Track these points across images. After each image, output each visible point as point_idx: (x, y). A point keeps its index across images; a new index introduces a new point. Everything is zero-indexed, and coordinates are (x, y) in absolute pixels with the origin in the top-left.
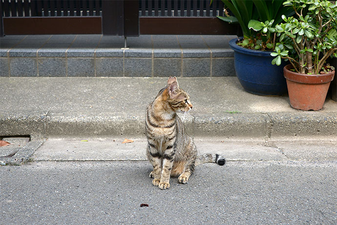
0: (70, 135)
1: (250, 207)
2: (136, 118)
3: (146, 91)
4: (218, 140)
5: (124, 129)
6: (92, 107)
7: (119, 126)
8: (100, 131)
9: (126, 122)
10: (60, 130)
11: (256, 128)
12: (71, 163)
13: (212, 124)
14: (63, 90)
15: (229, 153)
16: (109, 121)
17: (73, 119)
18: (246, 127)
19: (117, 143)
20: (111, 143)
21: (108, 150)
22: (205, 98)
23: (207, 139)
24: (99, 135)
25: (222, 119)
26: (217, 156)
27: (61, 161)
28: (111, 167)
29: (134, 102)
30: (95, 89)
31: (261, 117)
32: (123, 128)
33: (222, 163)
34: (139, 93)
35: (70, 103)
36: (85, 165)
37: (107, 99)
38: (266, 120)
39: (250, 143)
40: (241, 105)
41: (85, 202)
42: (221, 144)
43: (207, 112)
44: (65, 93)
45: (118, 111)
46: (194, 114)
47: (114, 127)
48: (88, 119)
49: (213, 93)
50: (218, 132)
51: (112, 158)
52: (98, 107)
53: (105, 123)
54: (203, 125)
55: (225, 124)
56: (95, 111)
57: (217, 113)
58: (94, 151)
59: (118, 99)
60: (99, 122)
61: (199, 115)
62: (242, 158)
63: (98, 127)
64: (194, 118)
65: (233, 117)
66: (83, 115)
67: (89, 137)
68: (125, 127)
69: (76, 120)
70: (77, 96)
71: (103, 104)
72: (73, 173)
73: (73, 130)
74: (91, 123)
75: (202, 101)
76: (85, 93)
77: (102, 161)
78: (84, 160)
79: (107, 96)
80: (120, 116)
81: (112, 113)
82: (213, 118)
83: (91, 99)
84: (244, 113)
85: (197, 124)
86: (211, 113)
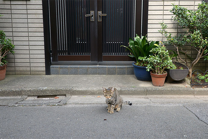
0: (80, 95)
3: (105, 80)
4: (129, 96)
6: (87, 85)
7: (96, 92)
9: (98, 90)
10: (76, 93)
11: (142, 92)
12: (80, 104)
13: (127, 91)
14: (77, 79)
16: (93, 90)
17: (80, 89)
18: (138, 92)
19: (95, 97)
20: (93, 97)
21: (92, 100)
23: (125, 96)
24: (89, 95)
25: (130, 89)
26: (129, 102)
27: (77, 104)
28: (93, 106)
29: (101, 83)
30: (88, 79)
31: (143, 88)
33: (131, 104)
34: (103, 80)
35: (80, 84)
36: (85, 105)
38: (145, 90)
39: (140, 97)
40: (136, 84)
42: (130, 98)
46: (121, 87)
47: (94, 92)
48: (86, 89)
49: (127, 80)
50: (129, 93)
51: (94, 103)
52: (89, 85)
53: (91, 91)
54: (124, 91)
55: (131, 91)
56: (88, 87)
57: (129, 87)
58: (88, 100)
59: (96, 82)
60: (89, 90)
61: (123, 88)
62: (137, 103)
63: (89, 92)
64: (121, 89)
65: (134, 88)
66: (84, 88)
67: (86, 95)
68: (98, 92)
69: (82, 90)
70: (82, 81)
71: (91, 84)
72: (81, 108)
73: (81, 93)
74: (87, 91)
75: (123, 83)
76: (85, 80)
77: (90, 104)
78: (84, 103)
79: (92, 81)
80: (96, 88)
81: (94, 87)
82: (127, 89)
83: (87, 82)
84: (137, 87)
85: (122, 91)
86: (126, 87)
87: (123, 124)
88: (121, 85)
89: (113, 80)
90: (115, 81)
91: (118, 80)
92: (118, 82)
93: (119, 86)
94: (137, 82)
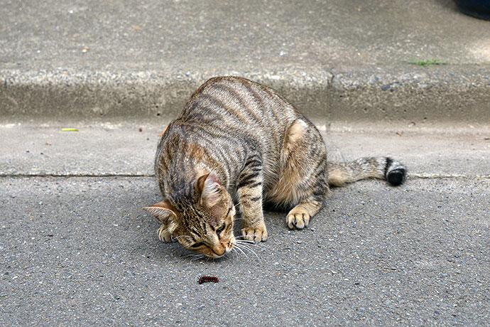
0: (35, 116)
1: (463, 287)
2: (194, 76)
3: (218, 13)
4: (388, 130)
5: (164, 102)
6: (88, 50)
7: (155, 96)
8: (107, 106)
9: (169, 86)
10: (11, 104)
11: (484, 101)
12: (36, 180)
13: (374, 90)
14: (17, 8)
15: (414, 159)
16: (130, 82)
17: (40, 78)
18: (458, 99)
19: (146, 135)
20: (133, 136)
21: (124, 150)
22: (359, 30)
23: (361, 127)
24: (104, 116)
25: (400, 79)
26: (389, 160)
27: (13, 176)
28: (132, 190)
29: (190, 38)
30: (97, 6)
32: (163, 100)
33: (396, 179)
34: (201, 18)
35: (35, 40)
36: (69, 185)
37: (125, 31)
39: (469, 137)
40: (448, 45)
41: (67, 272)
42: (395, 139)
43: (364, 62)
44: (22, 16)
45: (149, 60)
46: (331, 66)
47: (140, 98)
48: (78, 77)
49: (381, 16)
50: (389, 109)
51: (135, 169)
52: (102, 50)
53: (120, 88)
54: (354, 93)
55: (406, 90)
56: (94, 60)
57: (389, 64)
58: (91, 154)
59: (152, 30)
60: (104, 84)
61: (345, 69)
62: (447, 172)
63: (102, 98)
64: (331, 76)
65: (427, 73)
66: (67, 68)
67: (80, 120)
68: (166, 98)
69: (50, 79)
70: (52, 24)
71: (114, 42)
72: (41, 203)
73: (42, 104)
74: (86, 86)
75: (352, 36)
76: (71, 15)
77: (111, 175)
78: (68, 174)
79: (125, 23)
80: (155, 72)
81: (137, 65)
82: (379, 76)
83: (85, 31)
84: (454, 65)
85: (339, 91)
86: (372, 66)
87: (329, 306)
88: (332, 48)
89: (280, 13)
90: (294, 20)
91: (310, 17)
92: (310, 27)
93: (317, 60)
94: (457, 29)
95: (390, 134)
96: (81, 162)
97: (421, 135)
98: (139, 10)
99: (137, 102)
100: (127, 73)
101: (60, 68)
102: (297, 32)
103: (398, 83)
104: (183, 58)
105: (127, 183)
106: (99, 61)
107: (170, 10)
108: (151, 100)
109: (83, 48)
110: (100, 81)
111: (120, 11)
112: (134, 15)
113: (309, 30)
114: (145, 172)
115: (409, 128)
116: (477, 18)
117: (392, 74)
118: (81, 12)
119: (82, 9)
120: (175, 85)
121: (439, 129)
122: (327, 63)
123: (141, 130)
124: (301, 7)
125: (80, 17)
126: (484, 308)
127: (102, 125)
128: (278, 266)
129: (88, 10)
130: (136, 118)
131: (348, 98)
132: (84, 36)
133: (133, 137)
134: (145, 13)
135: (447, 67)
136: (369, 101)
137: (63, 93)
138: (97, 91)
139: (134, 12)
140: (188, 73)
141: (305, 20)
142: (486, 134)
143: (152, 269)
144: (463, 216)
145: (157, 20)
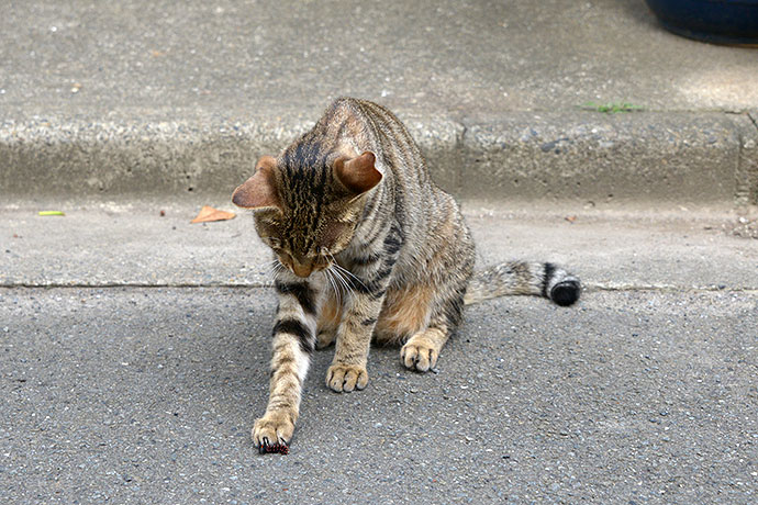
1: (673, 463)
2: (246, 129)
3: (284, 31)
4: (552, 213)
5: (199, 170)
6: (80, 88)
7: (185, 160)
8: (110, 177)
9: (207, 145)
11: (703, 169)
13: (530, 151)
15: (593, 260)
16: (145, 138)
17: (5, 133)
18: (661, 165)
19: (171, 221)
20: (150, 223)
21: (136, 246)
22: (505, 57)
23: (510, 209)
24: (105, 192)
25: (570, 133)
26: (549, 269)
28: (149, 308)
29: (239, 70)
30: (94, 19)
31: (723, 125)
32: (197, 167)
33: (566, 295)
34: (257, 38)
36: (51, 300)
37: (137, 58)
38: (740, 139)
39: (679, 225)
40: (644, 81)
41: (48, 439)
42: (563, 229)
43: (513, 107)
45: (175, 104)
46: (462, 114)
47: (162, 164)
48: (65, 131)
49: (538, 36)
50: (552, 181)
51: (154, 275)
52: (101, 89)
53: (130, 147)
54: (499, 155)
55: (579, 151)
56: (90, 104)
57: (553, 110)
58: (85, 252)
59: (179, 57)
60: (106, 142)
61: (484, 118)
62: (645, 280)
63: (102, 163)
64: (462, 129)
65: (614, 126)
66: (46, 117)
67: (68, 199)
68: (203, 163)
69: (20, 135)
70: (23, 48)
71: (121, 76)
72: (6, 329)
73: (8, 173)
74: (77, 146)
75: (495, 67)
76: (54, 35)
77: (117, 285)
78: (49, 283)
79: (138, 47)
80: (185, 123)
81: (156, 112)
82: (537, 129)
83: (76, 59)
84: (655, 111)
85: (474, 152)
86: (527, 113)
87: (462, 493)
88: (463, 85)
89: (380, 30)
90: (403, 41)
91: (429, 36)
92: (429, 52)
93: (440, 104)
94: (659, 55)
95: (554, 220)
96: (70, 265)
97: (604, 221)
98: (159, 27)
99: (158, 169)
100: (143, 125)
101: (36, 117)
102: (407, 60)
103: (567, 139)
104: (229, 101)
105: (142, 297)
106: (98, 105)
107: (208, 25)
108: (180, 166)
109: (72, 86)
110: (98, 137)
111: (131, 28)
112: (153, 34)
113: (426, 57)
114: (169, 280)
115: (586, 211)
116: (690, 38)
117: (558, 126)
118: (68, 29)
119: (70, 25)
120: (216, 143)
121: (632, 212)
122: (455, 108)
123: (163, 214)
124: (414, 21)
125: (68, 38)
126: (708, 496)
127: (102, 206)
128: (381, 429)
129: (80, 26)
130: (156, 195)
131: (488, 164)
132: (74, 67)
133: (150, 225)
134: (169, 31)
135: (645, 115)
136: (521, 168)
137: (40, 156)
138: (95, 153)
139: (152, 30)
140: (238, 124)
141: (420, 42)
142: (706, 221)
143: (182, 433)
144: (673, 350)
145: (188, 42)
